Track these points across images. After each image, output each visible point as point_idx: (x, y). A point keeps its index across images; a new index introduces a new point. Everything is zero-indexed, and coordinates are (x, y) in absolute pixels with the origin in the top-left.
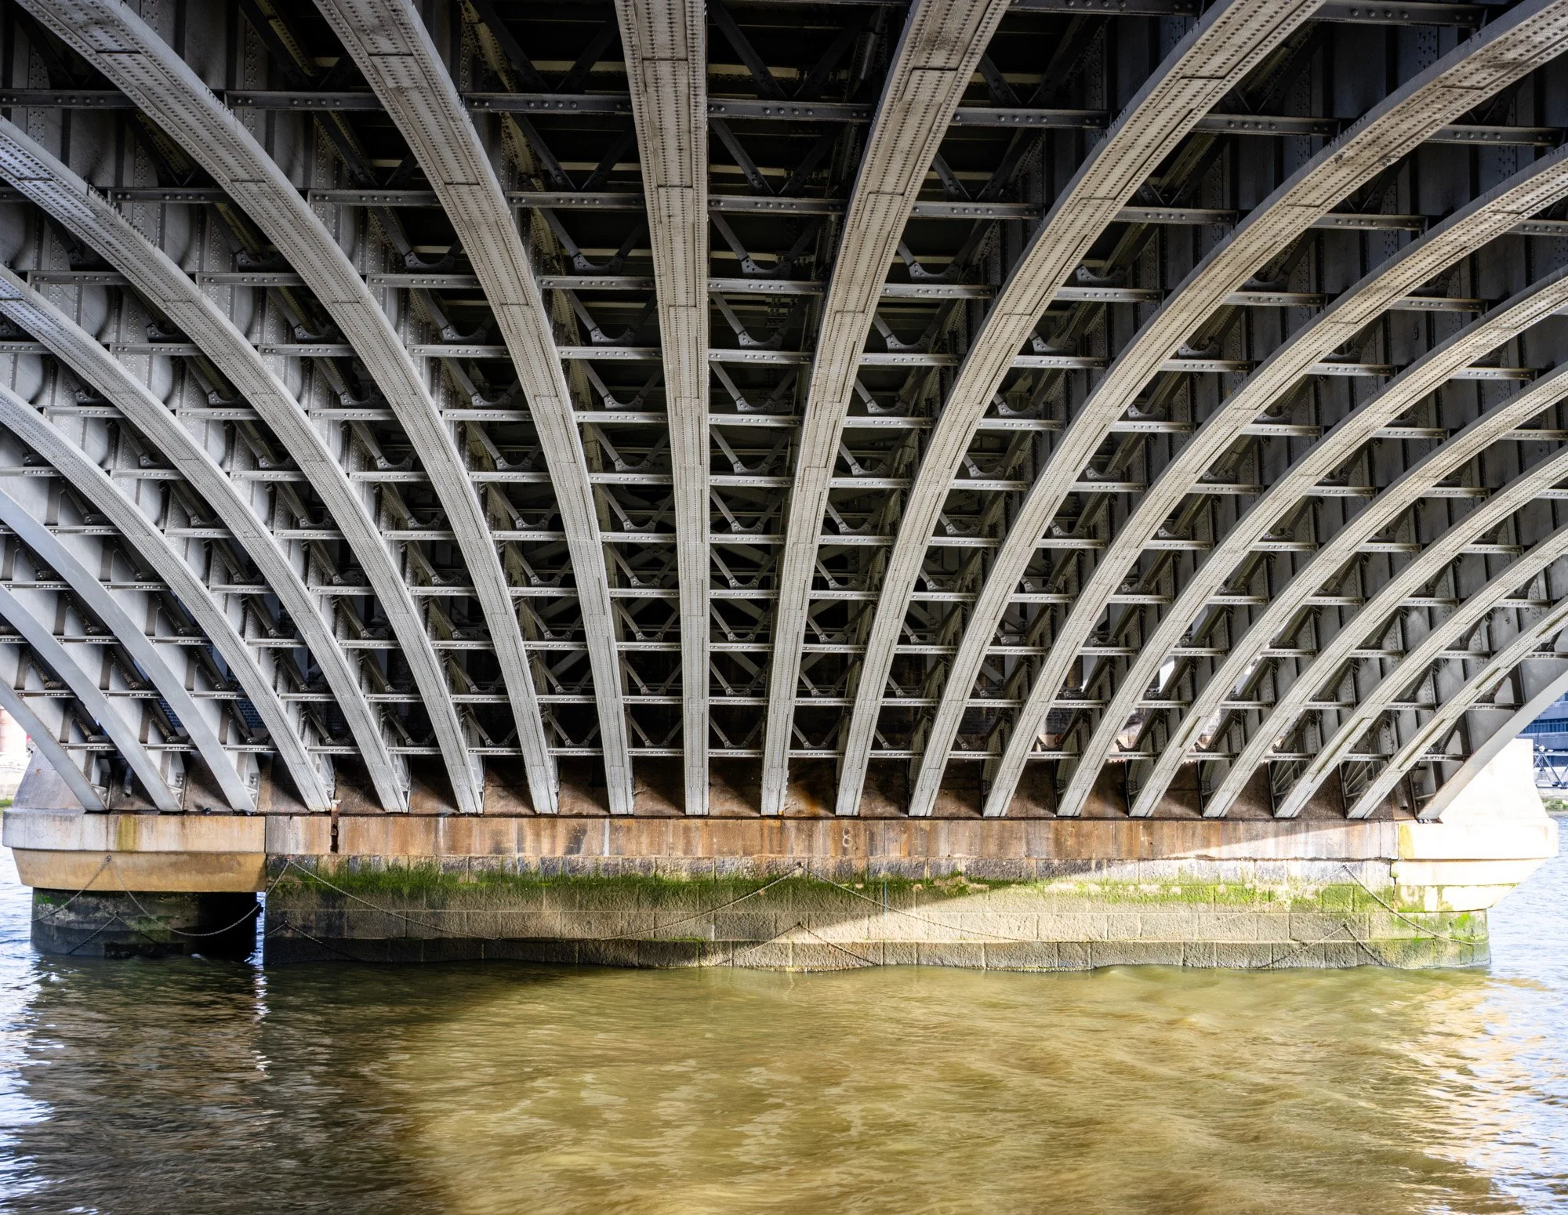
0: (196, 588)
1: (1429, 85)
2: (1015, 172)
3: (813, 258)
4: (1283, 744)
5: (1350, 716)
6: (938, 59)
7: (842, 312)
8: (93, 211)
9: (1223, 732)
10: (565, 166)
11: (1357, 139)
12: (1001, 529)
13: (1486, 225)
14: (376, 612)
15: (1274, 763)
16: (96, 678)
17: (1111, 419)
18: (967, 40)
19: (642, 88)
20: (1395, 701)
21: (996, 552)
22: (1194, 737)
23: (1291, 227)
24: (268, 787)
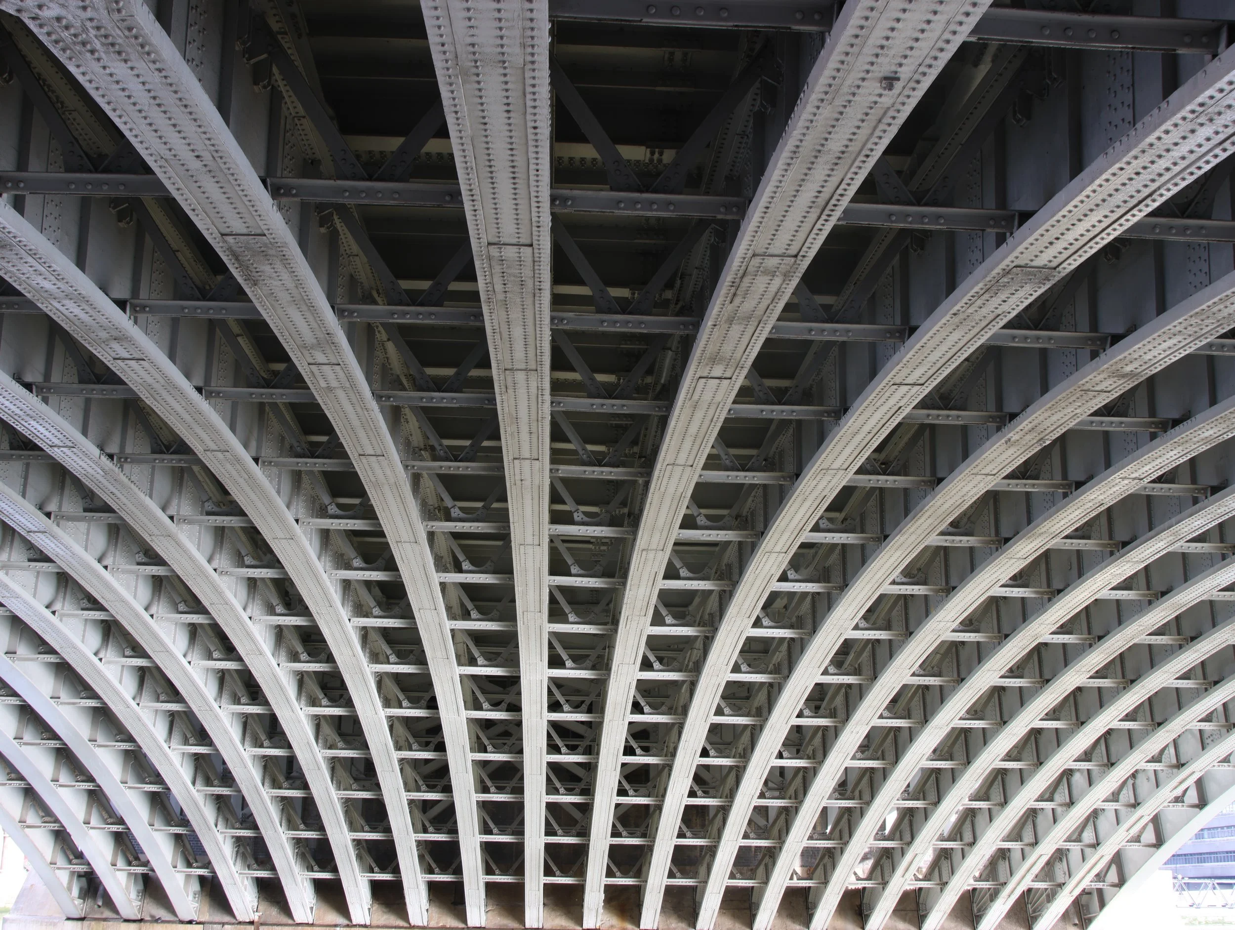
0: (160, 748)
1: (1071, 390)
2: (774, 449)
3: (626, 510)
4: (981, 876)
5: (1031, 853)
6: (718, 371)
7: (647, 550)
8: (103, 470)
9: (935, 865)
10: (447, 442)
11: (1021, 427)
12: (765, 711)
13: (1117, 488)
14: (295, 768)
15: (974, 890)
16: (81, 815)
17: (846, 629)
18: (738, 358)
19: (504, 390)
20: (1065, 841)
21: (762, 728)
22: (913, 870)
23: (975, 490)
24: (206, 901)
